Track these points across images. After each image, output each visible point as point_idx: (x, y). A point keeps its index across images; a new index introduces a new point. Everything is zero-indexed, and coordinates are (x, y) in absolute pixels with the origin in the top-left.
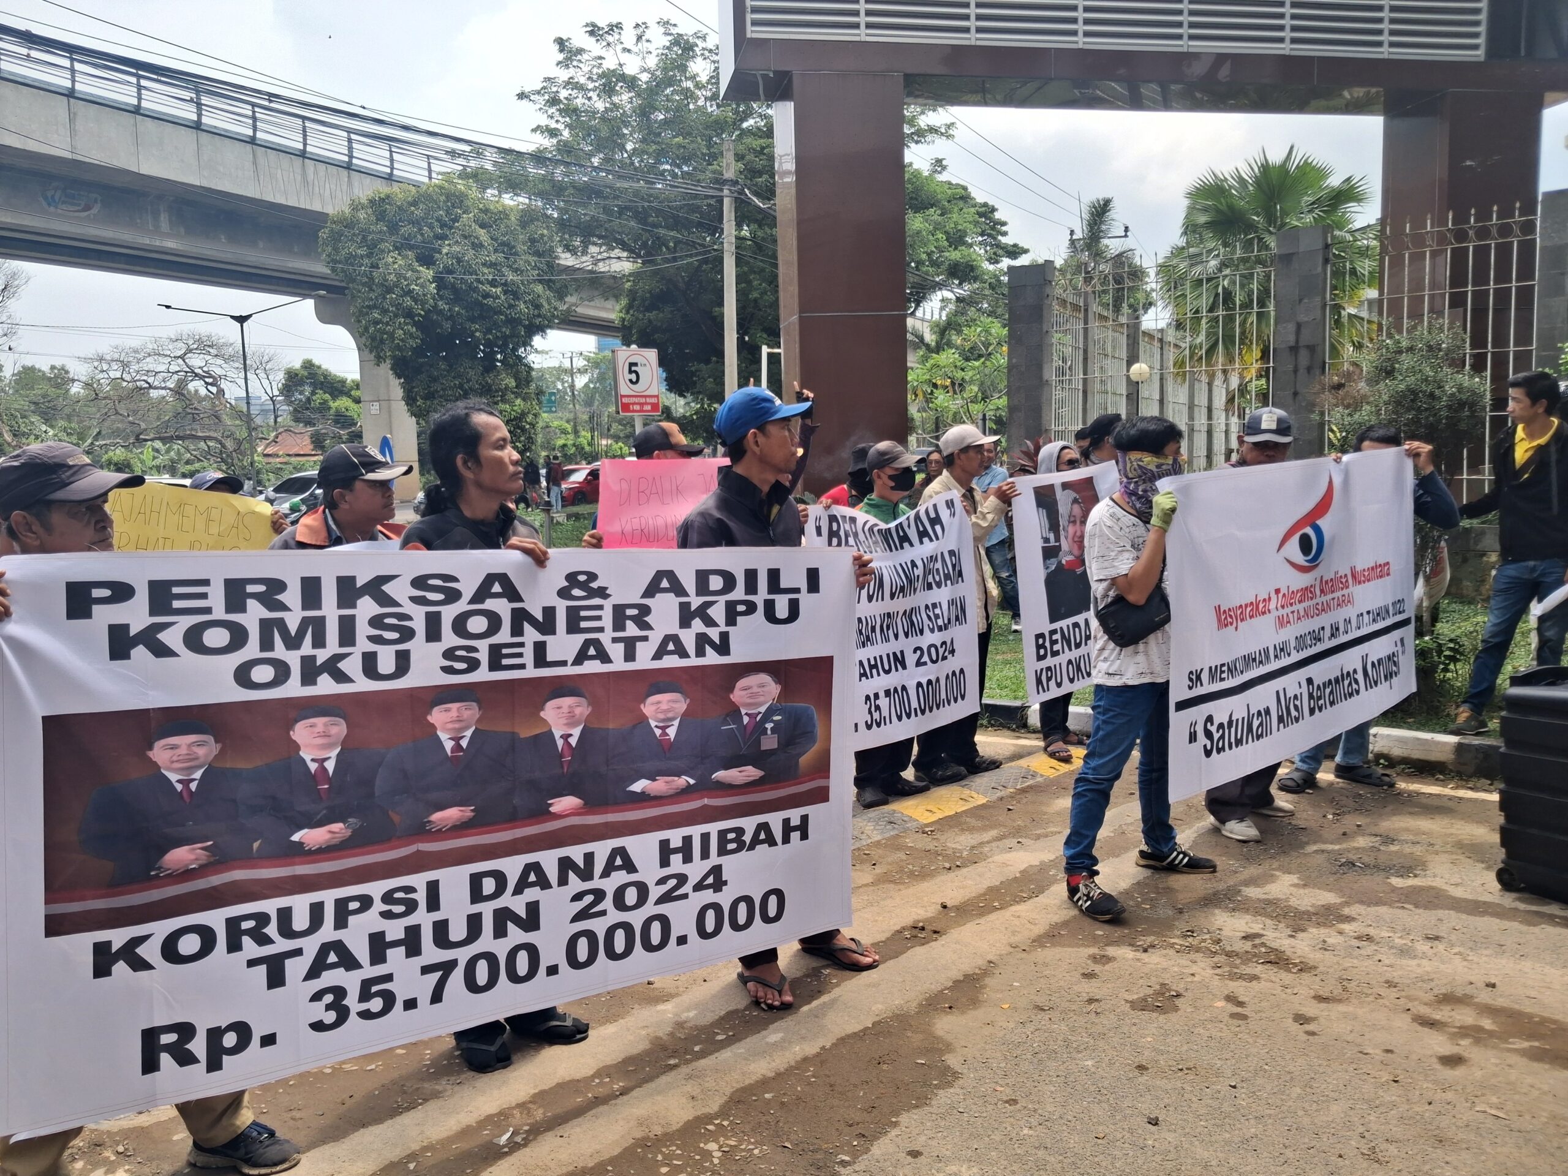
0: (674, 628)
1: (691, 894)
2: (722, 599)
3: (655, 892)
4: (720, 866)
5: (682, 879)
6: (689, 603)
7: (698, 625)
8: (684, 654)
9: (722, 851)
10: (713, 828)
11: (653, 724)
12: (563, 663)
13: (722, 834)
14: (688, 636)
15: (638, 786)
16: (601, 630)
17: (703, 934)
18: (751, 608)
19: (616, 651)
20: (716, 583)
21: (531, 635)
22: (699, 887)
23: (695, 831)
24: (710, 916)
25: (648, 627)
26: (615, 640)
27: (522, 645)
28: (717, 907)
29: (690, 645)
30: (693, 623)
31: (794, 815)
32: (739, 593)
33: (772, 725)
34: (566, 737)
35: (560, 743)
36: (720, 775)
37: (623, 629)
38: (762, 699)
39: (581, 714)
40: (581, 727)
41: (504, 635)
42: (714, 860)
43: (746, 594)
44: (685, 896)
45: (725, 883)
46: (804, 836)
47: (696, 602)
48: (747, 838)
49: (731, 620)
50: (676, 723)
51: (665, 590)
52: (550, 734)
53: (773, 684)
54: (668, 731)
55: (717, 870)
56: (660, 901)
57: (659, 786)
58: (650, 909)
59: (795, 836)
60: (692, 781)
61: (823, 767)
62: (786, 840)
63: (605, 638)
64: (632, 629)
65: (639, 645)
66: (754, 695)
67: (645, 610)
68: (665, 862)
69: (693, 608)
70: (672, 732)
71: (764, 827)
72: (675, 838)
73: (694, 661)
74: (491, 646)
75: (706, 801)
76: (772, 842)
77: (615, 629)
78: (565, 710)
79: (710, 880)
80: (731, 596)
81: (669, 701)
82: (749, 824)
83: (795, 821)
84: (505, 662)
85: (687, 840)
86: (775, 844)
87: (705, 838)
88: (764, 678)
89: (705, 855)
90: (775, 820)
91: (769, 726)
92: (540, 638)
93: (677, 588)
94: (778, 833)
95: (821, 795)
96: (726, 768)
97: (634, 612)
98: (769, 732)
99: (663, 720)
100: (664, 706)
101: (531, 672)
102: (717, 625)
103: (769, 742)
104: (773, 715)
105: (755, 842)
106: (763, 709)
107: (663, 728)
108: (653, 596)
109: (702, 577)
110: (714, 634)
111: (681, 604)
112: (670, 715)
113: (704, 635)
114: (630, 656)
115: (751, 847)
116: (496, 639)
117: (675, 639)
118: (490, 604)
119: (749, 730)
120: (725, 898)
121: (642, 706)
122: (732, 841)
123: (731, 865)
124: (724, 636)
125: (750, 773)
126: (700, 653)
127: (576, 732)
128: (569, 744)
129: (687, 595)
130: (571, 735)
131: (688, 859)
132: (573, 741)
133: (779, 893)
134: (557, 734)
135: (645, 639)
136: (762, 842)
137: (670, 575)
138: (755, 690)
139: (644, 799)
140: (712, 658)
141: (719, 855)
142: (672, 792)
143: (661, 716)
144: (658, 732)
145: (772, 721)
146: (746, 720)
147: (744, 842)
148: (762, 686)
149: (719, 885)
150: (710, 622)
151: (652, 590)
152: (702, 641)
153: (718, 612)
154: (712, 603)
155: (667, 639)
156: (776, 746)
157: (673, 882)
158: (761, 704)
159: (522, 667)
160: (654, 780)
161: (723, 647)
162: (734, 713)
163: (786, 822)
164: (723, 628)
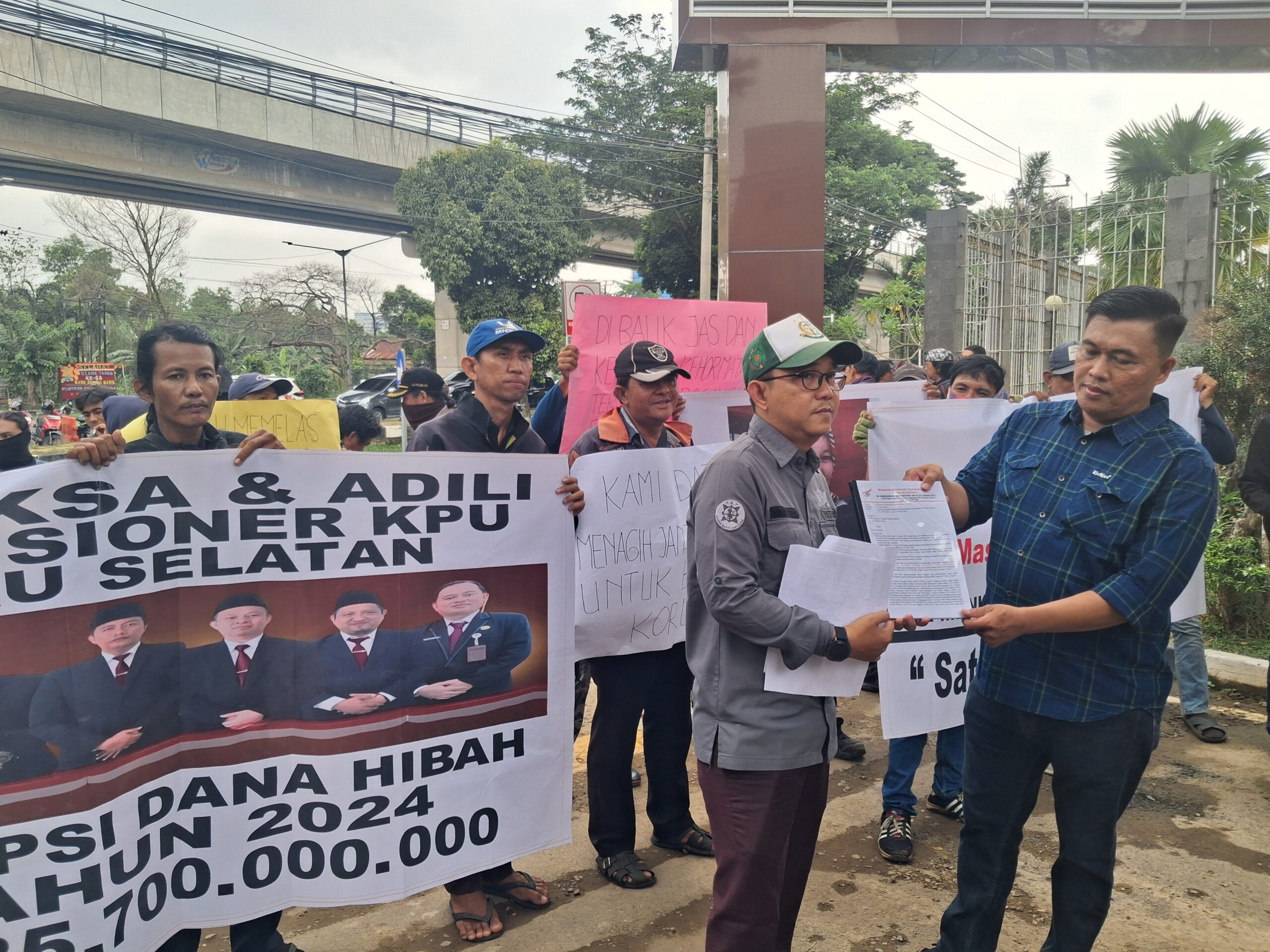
0: (367, 533)
1: (393, 819)
2: (423, 505)
3: (349, 816)
4: (426, 787)
5: (382, 802)
6: (385, 509)
7: (395, 532)
8: (379, 561)
9: (427, 771)
10: (416, 747)
11: (345, 636)
12: (238, 571)
13: (427, 753)
14: (385, 545)
15: (328, 704)
16: (283, 535)
17: (408, 860)
18: (456, 514)
19: (302, 559)
20: (416, 487)
21: (198, 541)
22: (401, 811)
23: (396, 751)
24: (415, 841)
25: (338, 533)
26: (300, 547)
27: (188, 551)
28: (422, 831)
29: (387, 553)
30: (390, 529)
31: (507, 731)
32: (441, 498)
33: (480, 635)
34: (241, 649)
35: (235, 655)
36: (424, 690)
37: (309, 535)
38: (467, 608)
39: (260, 624)
40: (259, 638)
41: (168, 543)
42: (418, 780)
43: (450, 499)
44: (386, 821)
45: (431, 805)
46: (519, 752)
47: (392, 507)
48: (455, 756)
49: (433, 524)
50: (372, 635)
51: (357, 495)
52: (223, 646)
53: (480, 592)
54: (363, 644)
55: (421, 792)
56: (354, 826)
57: (355, 703)
58: (342, 834)
59: (509, 752)
60: (391, 698)
61: (539, 679)
62: (498, 756)
63: (289, 545)
64: (318, 535)
65: (327, 552)
66: (458, 604)
67: (335, 515)
68: (360, 784)
69: (389, 513)
70: (367, 645)
71: (473, 743)
72: (373, 758)
73: (390, 569)
74: (155, 555)
75: (407, 718)
76: (481, 758)
77: (299, 535)
78: (241, 620)
79: (414, 803)
80: (433, 502)
81: (363, 612)
82: (456, 741)
83: (508, 737)
84: (170, 570)
85: (387, 761)
86: (486, 761)
87: (407, 758)
88: (469, 586)
89: (408, 775)
90: (485, 736)
91: (476, 636)
92: (209, 544)
93: (371, 493)
94: (488, 750)
95: (538, 708)
96: (430, 682)
97: (322, 517)
98: (476, 643)
99: (357, 633)
100: (358, 618)
101: (199, 580)
102: (417, 532)
103: (477, 654)
104: (481, 624)
105: (464, 759)
106: (469, 619)
107: (358, 642)
108: (342, 500)
109: (400, 482)
110: (414, 541)
111: (375, 509)
112: (365, 627)
113: (404, 541)
114: (317, 563)
115: (460, 766)
116: (160, 547)
117: (369, 545)
118: (151, 510)
119: (455, 641)
120: (431, 821)
121: (332, 618)
122: (437, 760)
123: (436, 785)
124: (426, 544)
125: (456, 686)
126: (399, 560)
127: (253, 644)
128: (246, 656)
129: (383, 500)
130: (247, 646)
131: (387, 780)
132: (250, 653)
133: (492, 814)
134: (231, 645)
135: (335, 545)
136: (472, 759)
137: (363, 479)
138: (460, 598)
139: (335, 717)
140: (412, 565)
141: (423, 776)
142: (369, 710)
143: (355, 628)
144: (351, 645)
145: (480, 631)
146: (450, 630)
147: (452, 760)
148: (467, 594)
149: (424, 807)
150: (409, 528)
151: (341, 494)
152: (400, 548)
153: (419, 518)
154: (411, 509)
155: (360, 545)
156: (484, 658)
157: (370, 806)
158: (466, 614)
159: (189, 574)
160: (348, 697)
161: (425, 555)
162: (438, 623)
163: (498, 737)
164: (425, 535)
